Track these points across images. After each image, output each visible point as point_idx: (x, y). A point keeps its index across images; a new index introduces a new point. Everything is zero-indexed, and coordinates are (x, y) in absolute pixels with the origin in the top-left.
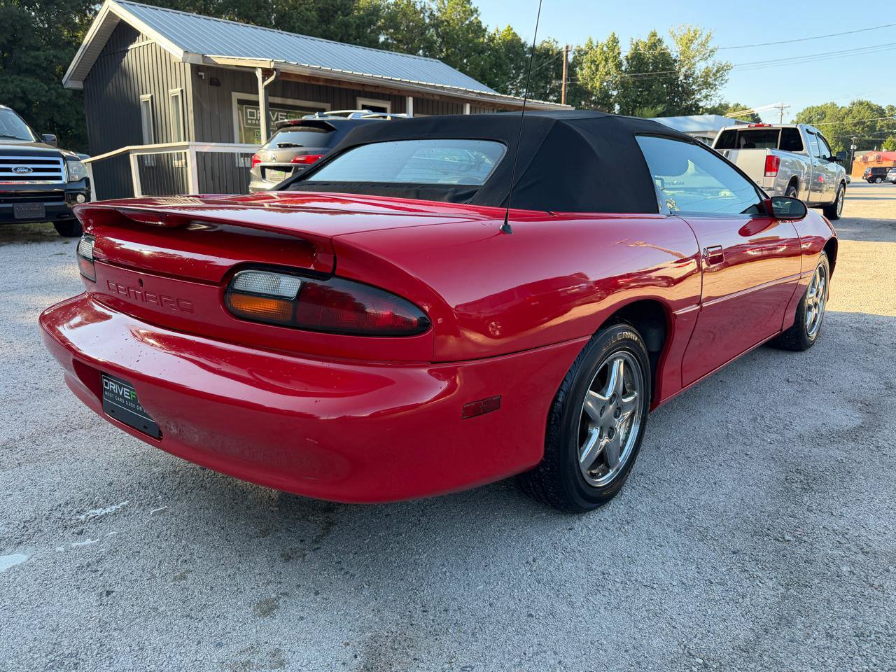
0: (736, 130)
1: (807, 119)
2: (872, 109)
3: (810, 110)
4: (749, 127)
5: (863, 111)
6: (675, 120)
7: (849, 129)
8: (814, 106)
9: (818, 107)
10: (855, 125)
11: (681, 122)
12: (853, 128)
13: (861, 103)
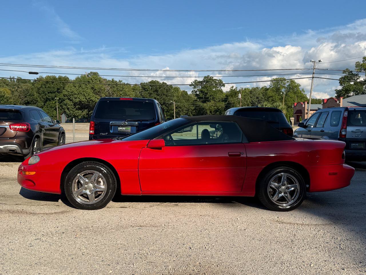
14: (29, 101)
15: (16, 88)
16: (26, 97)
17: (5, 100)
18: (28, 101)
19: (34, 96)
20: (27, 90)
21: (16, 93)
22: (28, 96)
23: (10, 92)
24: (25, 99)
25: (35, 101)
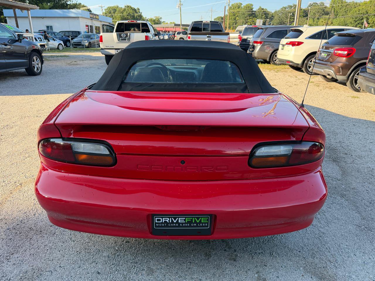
0: (123, 23)
1: (109, 11)
2: (132, 9)
3: (109, 8)
4: (128, 22)
5: (129, 10)
6: (63, 11)
7: (126, 17)
8: (111, 6)
9: (112, 7)
10: (128, 15)
11: (66, 12)
12: (127, 17)
13: (128, 7)
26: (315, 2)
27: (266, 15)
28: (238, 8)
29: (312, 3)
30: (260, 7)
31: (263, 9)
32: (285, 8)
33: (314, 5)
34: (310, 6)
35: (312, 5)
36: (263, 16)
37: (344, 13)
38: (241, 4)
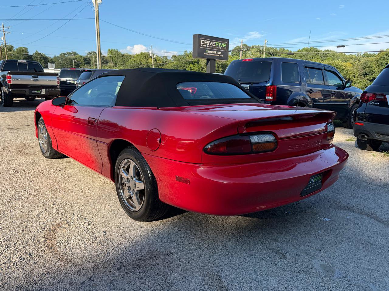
14: (367, 72)
15: (358, 61)
16: (364, 69)
17: (345, 73)
18: (365, 72)
19: (372, 67)
20: (366, 63)
21: (356, 66)
22: (366, 69)
23: (351, 65)
24: (364, 71)
25: (372, 72)
26: (93, 51)
27: (46, 60)
28: (9, 51)
29: (90, 52)
30: (37, 51)
31: (40, 53)
32: (64, 54)
33: (92, 53)
34: (89, 54)
35: (90, 54)
36: (41, 61)
37: (122, 63)
38: (13, 47)
